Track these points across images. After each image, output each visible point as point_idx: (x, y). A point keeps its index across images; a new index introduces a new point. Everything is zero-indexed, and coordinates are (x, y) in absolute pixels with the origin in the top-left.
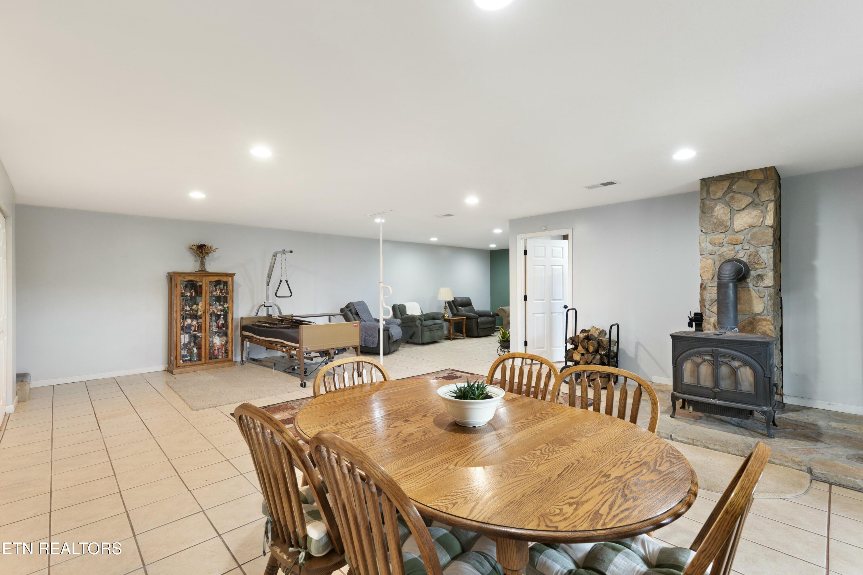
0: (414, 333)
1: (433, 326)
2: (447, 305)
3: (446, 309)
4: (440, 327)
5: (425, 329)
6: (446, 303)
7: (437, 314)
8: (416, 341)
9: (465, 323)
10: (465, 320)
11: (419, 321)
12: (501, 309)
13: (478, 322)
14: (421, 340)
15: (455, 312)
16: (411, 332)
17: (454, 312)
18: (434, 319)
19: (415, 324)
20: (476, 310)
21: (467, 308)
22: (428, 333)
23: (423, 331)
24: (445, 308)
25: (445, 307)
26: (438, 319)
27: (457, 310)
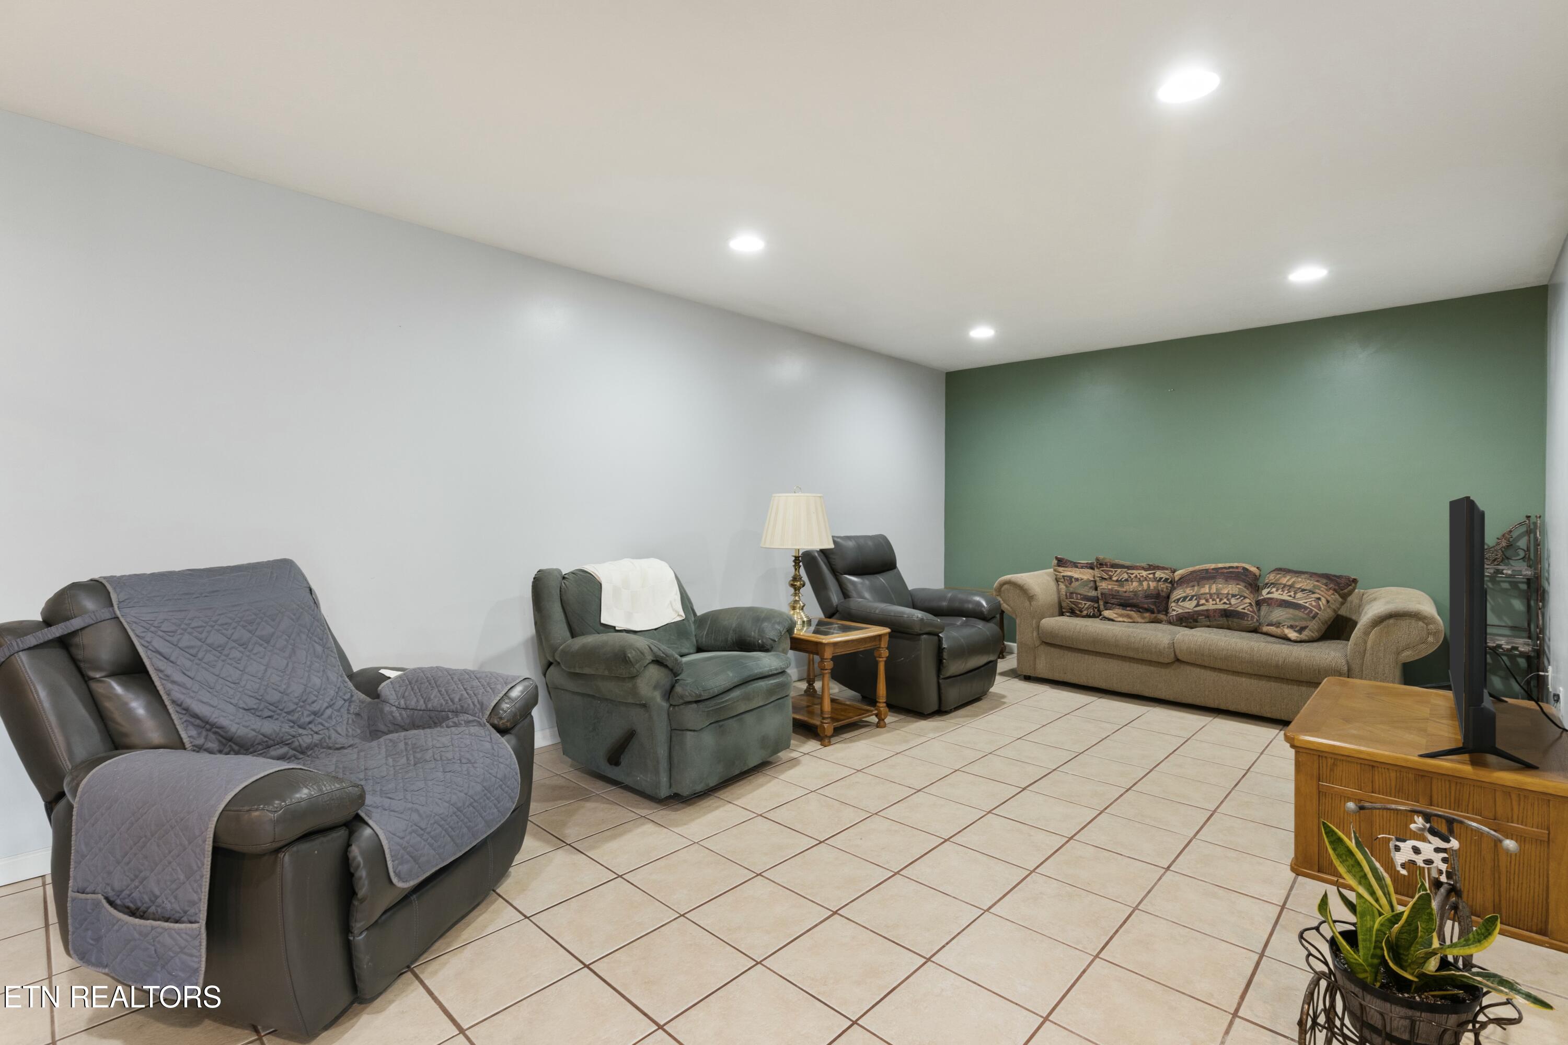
0: (630, 736)
1: (736, 693)
2: (802, 571)
3: (797, 589)
4: (771, 691)
5: (692, 716)
6: (797, 560)
7: (758, 616)
8: (642, 779)
9: (885, 653)
10: (884, 643)
11: (654, 674)
12: (1009, 583)
13: (940, 650)
14: (664, 779)
15: (835, 597)
16: (612, 732)
17: (829, 599)
18: (744, 644)
19: (634, 691)
20: (911, 586)
21: (881, 579)
22: (708, 739)
23: (676, 730)
24: (795, 584)
25: (796, 578)
26: (763, 648)
27: (845, 594)
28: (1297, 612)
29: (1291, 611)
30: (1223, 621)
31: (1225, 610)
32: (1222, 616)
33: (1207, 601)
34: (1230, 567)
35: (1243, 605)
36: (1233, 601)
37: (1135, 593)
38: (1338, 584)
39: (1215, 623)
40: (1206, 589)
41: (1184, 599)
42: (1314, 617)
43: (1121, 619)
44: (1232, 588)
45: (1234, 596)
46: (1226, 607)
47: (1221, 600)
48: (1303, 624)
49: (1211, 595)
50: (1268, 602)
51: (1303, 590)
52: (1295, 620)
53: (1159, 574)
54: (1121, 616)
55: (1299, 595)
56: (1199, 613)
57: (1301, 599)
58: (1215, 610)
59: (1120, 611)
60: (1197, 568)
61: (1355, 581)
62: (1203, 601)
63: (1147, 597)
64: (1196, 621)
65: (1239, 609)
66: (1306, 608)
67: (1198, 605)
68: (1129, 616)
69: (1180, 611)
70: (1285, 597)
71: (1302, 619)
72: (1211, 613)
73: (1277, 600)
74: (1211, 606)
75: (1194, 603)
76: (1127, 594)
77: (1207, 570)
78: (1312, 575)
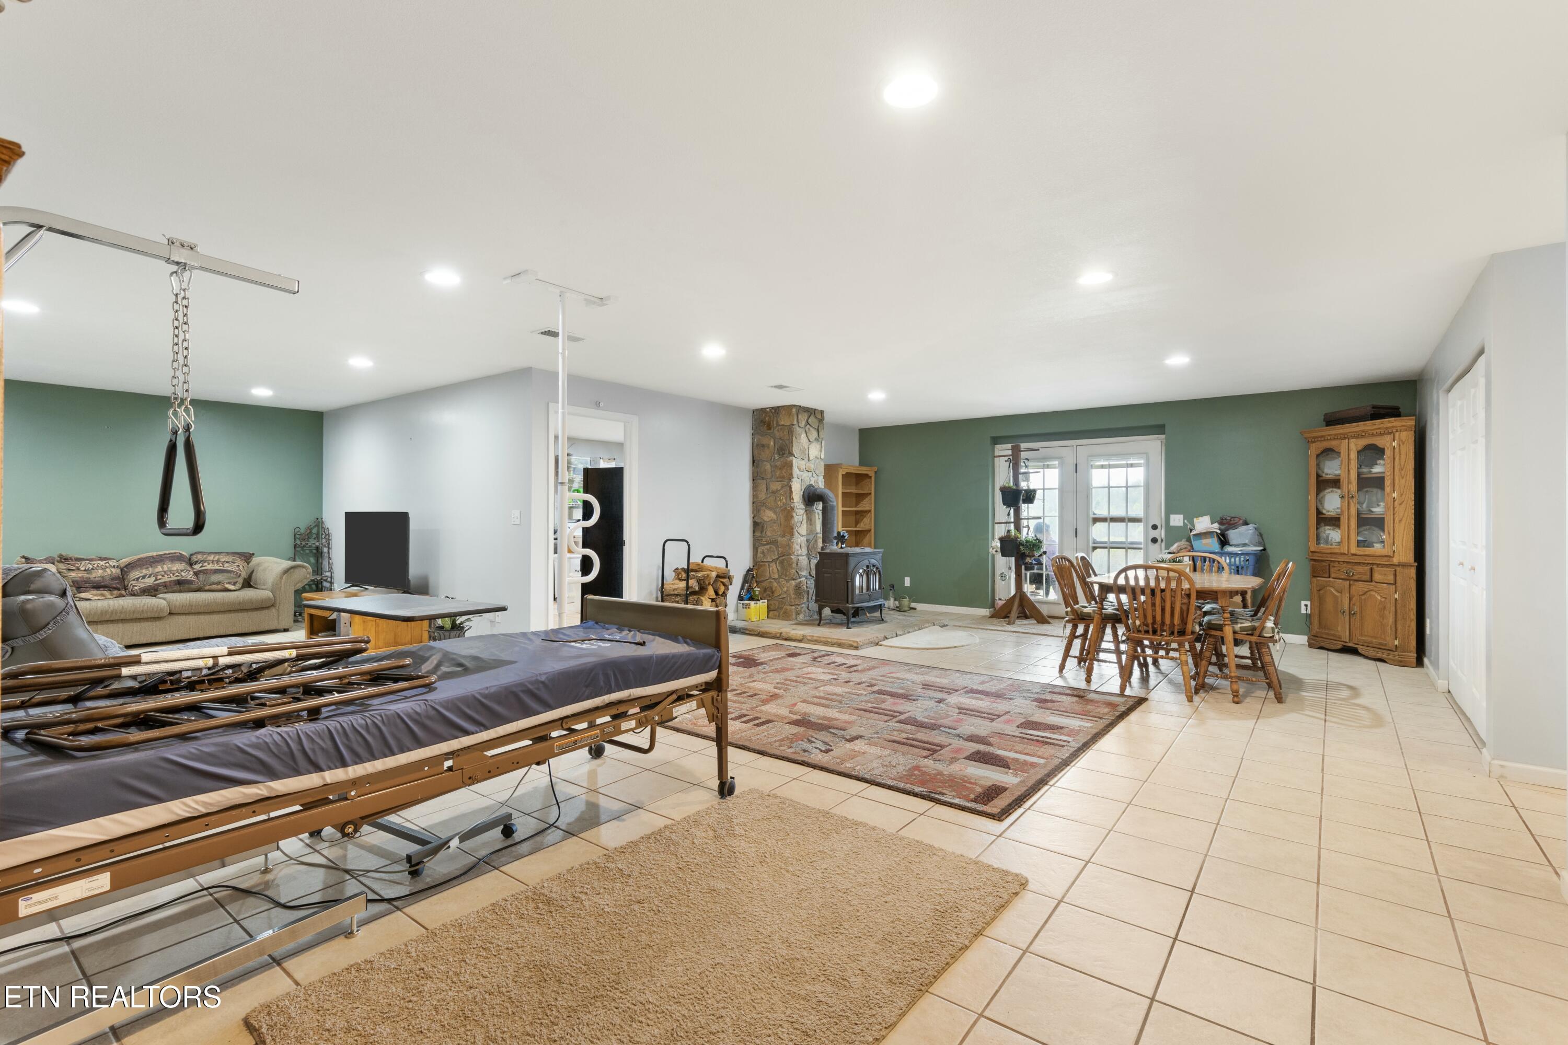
28: (229, 575)
29: (225, 574)
30: (177, 587)
31: (178, 580)
32: (176, 584)
33: (163, 576)
34: (169, 554)
35: (190, 576)
36: (183, 574)
37: (103, 577)
38: (245, 557)
39: (170, 590)
40: (159, 569)
41: (144, 577)
42: (240, 576)
43: (96, 598)
44: (178, 566)
45: (182, 571)
46: (179, 578)
47: (173, 574)
48: (235, 580)
49: (165, 572)
50: (205, 572)
51: (227, 562)
52: (229, 579)
53: (112, 563)
54: (96, 595)
55: (226, 565)
56: (159, 585)
57: (227, 567)
58: (170, 582)
59: (95, 592)
60: (141, 556)
61: (253, 554)
62: (159, 577)
63: (113, 579)
64: (156, 590)
65: (188, 578)
66: (234, 572)
67: (156, 580)
68: (103, 595)
69: (143, 586)
70: (217, 567)
71: (233, 578)
72: (168, 584)
73: (211, 570)
74: (166, 579)
75: (153, 579)
76: (97, 579)
77: (152, 557)
78: (228, 554)
